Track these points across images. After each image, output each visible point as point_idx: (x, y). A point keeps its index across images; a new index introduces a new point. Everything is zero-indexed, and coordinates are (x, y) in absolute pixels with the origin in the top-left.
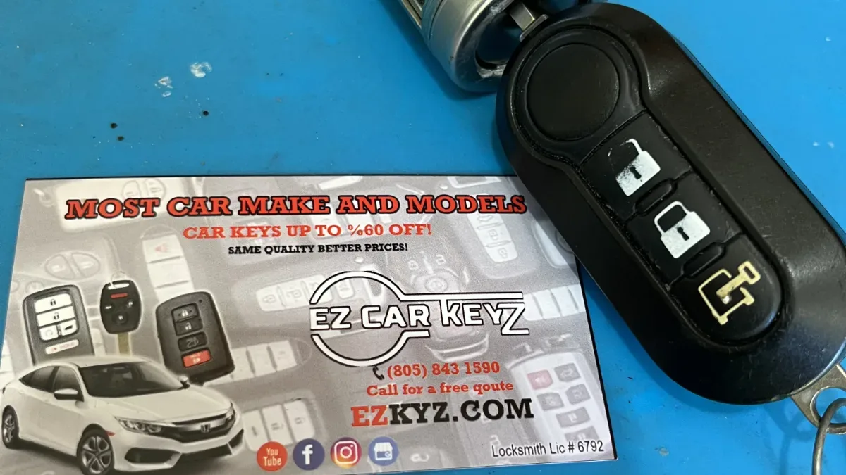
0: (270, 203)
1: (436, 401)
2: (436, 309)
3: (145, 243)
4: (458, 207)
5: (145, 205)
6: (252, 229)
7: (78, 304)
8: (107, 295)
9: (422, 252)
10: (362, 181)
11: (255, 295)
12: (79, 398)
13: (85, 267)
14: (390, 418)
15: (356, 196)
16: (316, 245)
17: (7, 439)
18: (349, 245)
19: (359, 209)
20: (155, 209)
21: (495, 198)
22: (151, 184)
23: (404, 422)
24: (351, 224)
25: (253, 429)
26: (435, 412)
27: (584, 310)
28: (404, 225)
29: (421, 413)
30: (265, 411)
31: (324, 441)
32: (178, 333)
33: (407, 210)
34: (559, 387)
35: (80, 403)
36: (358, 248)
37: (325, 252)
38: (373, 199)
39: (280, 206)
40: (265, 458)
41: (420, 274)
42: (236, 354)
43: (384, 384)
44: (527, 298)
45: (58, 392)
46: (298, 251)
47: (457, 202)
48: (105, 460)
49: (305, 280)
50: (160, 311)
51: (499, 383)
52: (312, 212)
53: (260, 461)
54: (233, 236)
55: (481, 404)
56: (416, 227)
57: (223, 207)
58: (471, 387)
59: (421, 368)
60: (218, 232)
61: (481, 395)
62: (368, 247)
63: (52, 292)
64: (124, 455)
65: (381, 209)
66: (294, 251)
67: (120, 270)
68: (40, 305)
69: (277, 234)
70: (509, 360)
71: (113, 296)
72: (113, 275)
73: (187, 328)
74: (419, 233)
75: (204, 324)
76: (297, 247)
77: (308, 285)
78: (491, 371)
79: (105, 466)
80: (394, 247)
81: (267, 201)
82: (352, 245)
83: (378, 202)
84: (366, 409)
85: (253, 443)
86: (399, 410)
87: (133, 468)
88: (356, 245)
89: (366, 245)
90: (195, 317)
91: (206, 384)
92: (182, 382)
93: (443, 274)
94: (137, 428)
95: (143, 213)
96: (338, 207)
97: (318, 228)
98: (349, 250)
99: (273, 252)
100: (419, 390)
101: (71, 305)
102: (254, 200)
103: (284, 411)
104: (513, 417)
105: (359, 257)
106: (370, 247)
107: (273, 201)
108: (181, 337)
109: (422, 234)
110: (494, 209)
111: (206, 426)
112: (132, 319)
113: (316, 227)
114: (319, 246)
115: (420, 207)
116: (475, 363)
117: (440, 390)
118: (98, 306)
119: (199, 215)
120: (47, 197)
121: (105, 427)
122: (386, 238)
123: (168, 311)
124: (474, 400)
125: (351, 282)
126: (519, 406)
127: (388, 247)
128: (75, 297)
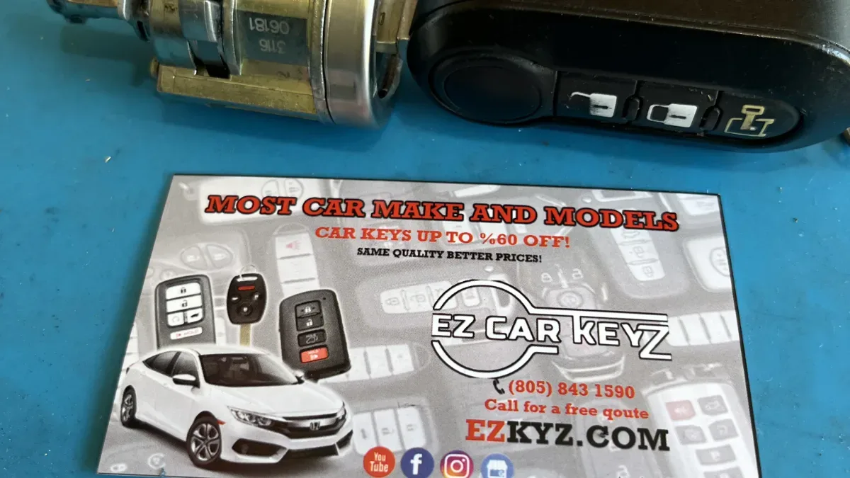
0: (403, 208)
1: (559, 422)
2: (568, 325)
3: (277, 239)
4: (601, 221)
5: (282, 204)
6: (383, 232)
7: (207, 294)
8: (235, 287)
9: (557, 265)
10: (499, 191)
11: (379, 297)
12: (196, 384)
13: (216, 259)
14: (508, 435)
15: (492, 205)
16: (446, 251)
17: (124, 418)
18: (479, 254)
19: (493, 217)
20: (292, 208)
21: (644, 214)
22: (290, 183)
23: (522, 441)
24: (484, 231)
25: (363, 431)
26: (558, 433)
27: (738, 338)
28: (541, 236)
29: (542, 434)
30: (377, 414)
31: (434, 451)
32: (300, 328)
33: (545, 221)
34: (701, 420)
35: (196, 389)
36: (489, 256)
37: (454, 259)
38: (509, 208)
39: (413, 211)
40: (372, 463)
41: (554, 288)
42: (354, 354)
43: (504, 399)
44: (673, 322)
45: (177, 377)
46: (426, 256)
47: (601, 215)
48: (213, 448)
49: (429, 285)
50: (285, 305)
51: (633, 409)
52: (445, 218)
53: (367, 466)
54: (364, 237)
55: (610, 431)
56: (553, 239)
57: (357, 209)
58: (601, 411)
59: (546, 386)
60: (349, 233)
61: (611, 421)
62: (499, 256)
63: (183, 281)
64: (232, 445)
65: (517, 218)
66: (423, 256)
67: (251, 263)
68: (172, 292)
69: (407, 237)
70: (647, 385)
71: (240, 289)
72: (242, 270)
73: (308, 324)
74: (556, 244)
75: (325, 322)
76: (426, 252)
77: (433, 290)
78: (625, 396)
79: (211, 453)
80: (527, 258)
81: (400, 206)
82: (483, 254)
83: (514, 212)
84: (482, 423)
85: (361, 446)
86: (518, 427)
87: (239, 459)
88: (487, 254)
89: (498, 254)
90: (318, 314)
91: (321, 381)
92: (297, 378)
93: (578, 289)
94: (248, 419)
95: (279, 211)
96: (471, 215)
97: (450, 235)
98: (479, 258)
99: (402, 256)
100: (542, 409)
101: (199, 294)
102: (388, 204)
103: (396, 416)
104: (645, 448)
105: (489, 266)
106: (502, 257)
107: (407, 206)
108: (302, 332)
109: (558, 246)
110: (641, 226)
111: (316, 424)
112: (256, 311)
113: (448, 233)
114: (449, 252)
115: (559, 219)
116: (606, 386)
117: (565, 411)
118: (225, 297)
119: (333, 215)
120: (191, 191)
121: (218, 416)
122: (520, 248)
123: (292, 305)
124: (603, 425)
125: (478, 291)
126: (653, 435)
127: (521, 258)
128: (204, 286)
